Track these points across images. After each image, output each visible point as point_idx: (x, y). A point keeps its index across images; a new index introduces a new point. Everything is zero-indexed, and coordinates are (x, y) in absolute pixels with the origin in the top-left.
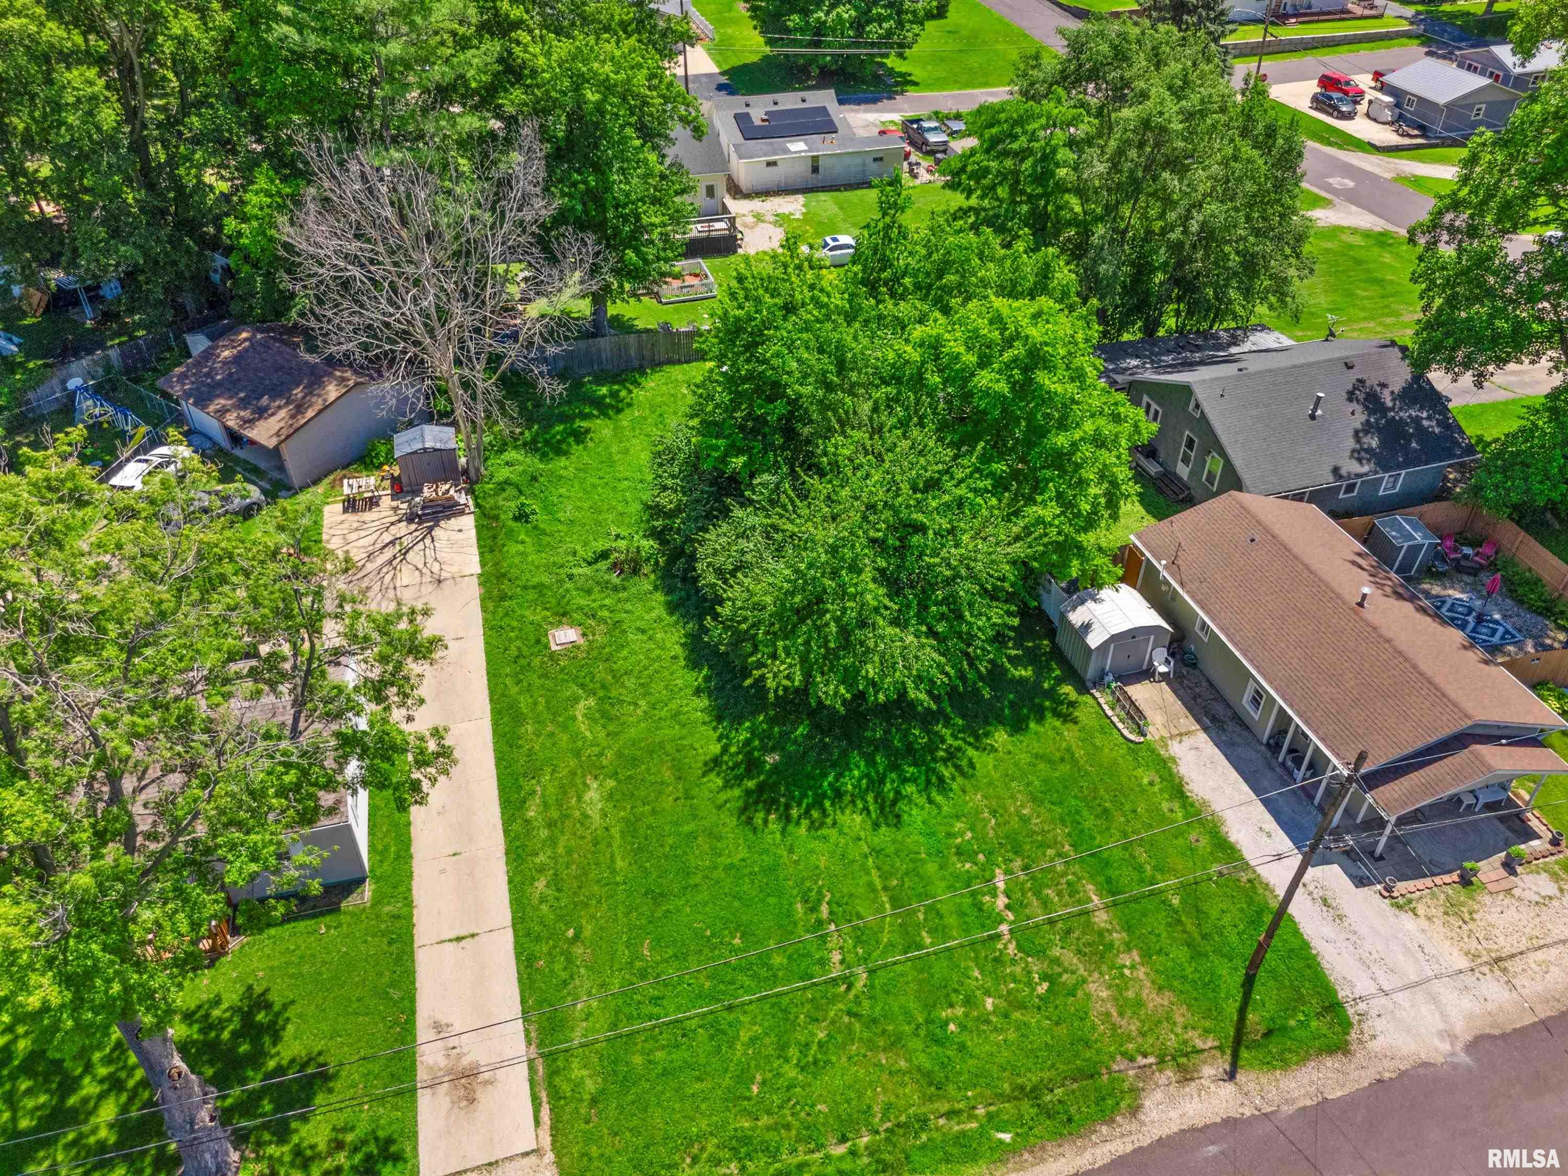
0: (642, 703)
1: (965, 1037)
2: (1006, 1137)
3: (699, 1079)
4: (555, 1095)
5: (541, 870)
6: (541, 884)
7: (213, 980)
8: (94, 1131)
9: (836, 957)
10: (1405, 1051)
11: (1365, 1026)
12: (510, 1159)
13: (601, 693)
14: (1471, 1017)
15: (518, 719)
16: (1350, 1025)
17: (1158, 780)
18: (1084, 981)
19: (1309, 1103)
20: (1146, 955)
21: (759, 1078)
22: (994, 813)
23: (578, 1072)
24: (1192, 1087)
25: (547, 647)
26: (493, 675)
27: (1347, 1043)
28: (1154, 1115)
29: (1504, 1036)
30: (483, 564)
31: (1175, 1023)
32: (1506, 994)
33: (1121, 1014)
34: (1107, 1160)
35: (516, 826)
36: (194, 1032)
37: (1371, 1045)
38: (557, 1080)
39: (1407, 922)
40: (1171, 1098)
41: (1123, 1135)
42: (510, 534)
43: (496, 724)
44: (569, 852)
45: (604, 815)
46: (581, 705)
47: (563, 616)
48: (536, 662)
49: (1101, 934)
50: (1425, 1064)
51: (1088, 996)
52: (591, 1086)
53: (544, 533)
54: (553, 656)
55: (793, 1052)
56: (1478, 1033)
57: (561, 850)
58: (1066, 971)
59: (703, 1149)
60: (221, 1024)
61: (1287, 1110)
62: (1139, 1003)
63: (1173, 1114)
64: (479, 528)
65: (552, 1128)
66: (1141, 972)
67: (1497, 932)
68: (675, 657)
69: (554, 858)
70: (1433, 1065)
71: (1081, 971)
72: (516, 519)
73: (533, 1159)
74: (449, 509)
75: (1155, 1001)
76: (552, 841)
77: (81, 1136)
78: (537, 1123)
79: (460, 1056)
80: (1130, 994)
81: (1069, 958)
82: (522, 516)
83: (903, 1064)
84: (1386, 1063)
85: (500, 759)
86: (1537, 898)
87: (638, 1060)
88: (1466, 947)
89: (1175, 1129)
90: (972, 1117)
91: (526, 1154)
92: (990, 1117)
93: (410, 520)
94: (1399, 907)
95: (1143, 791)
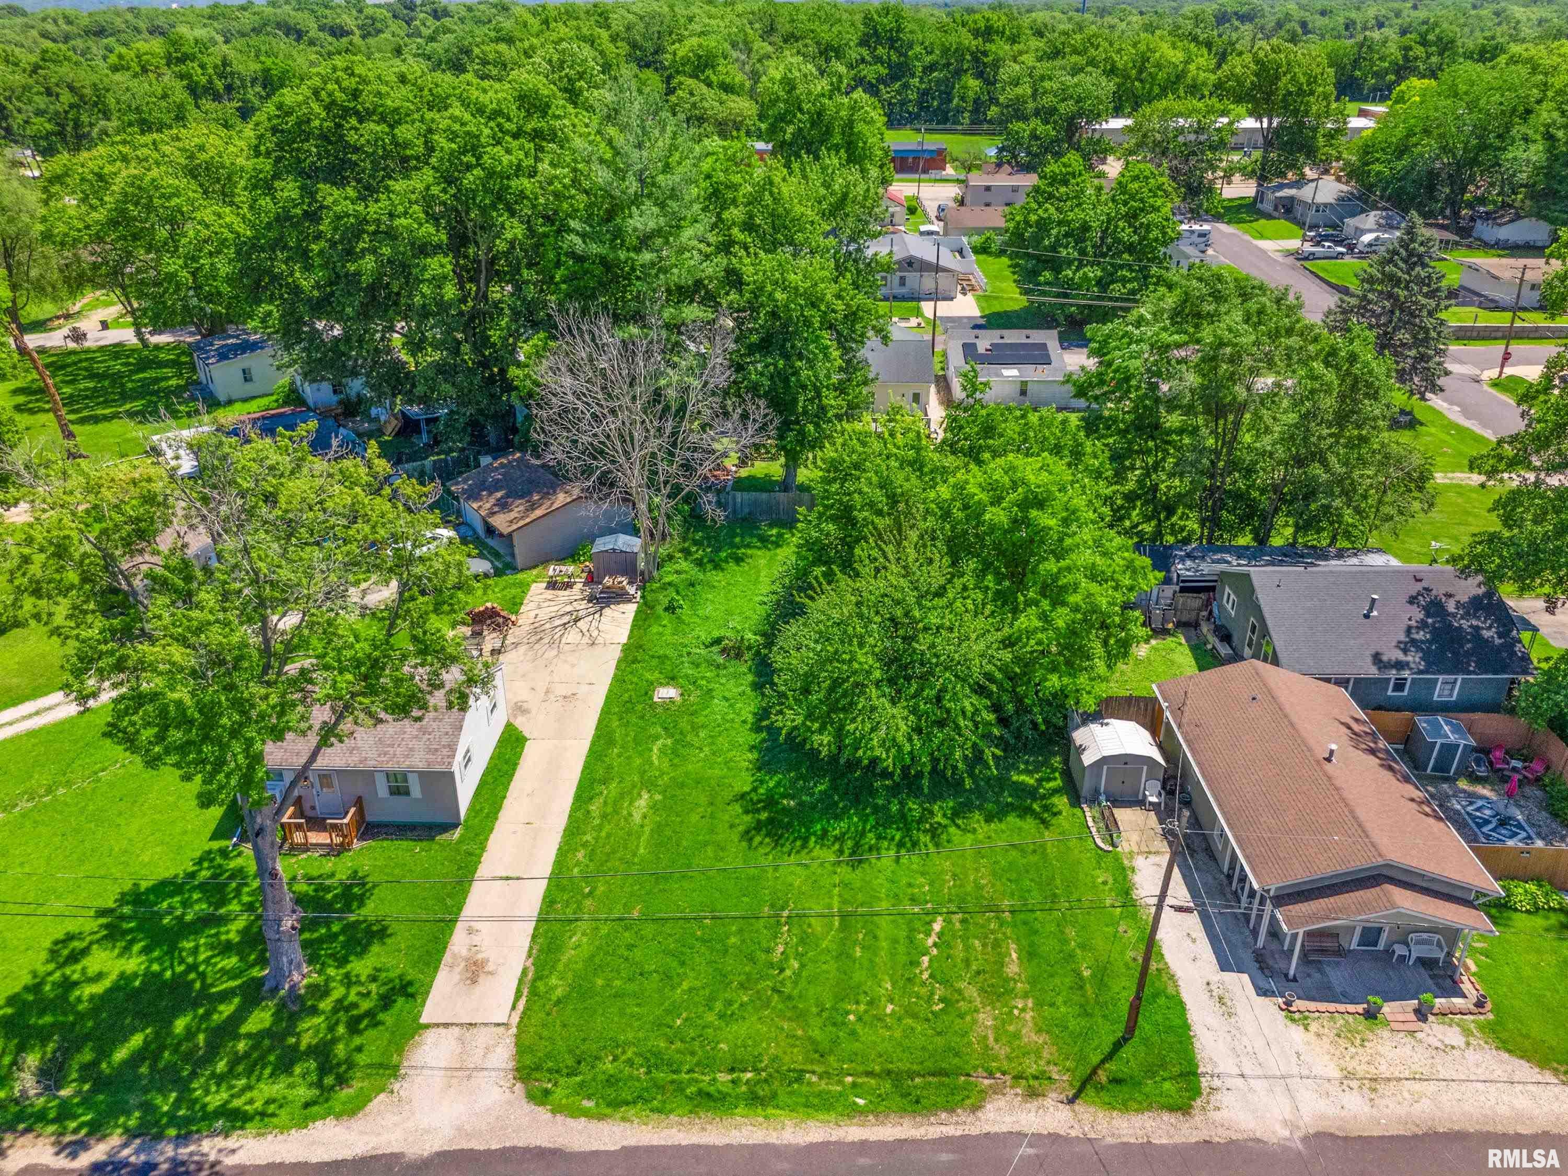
0: (706, 749)
1: (859, 1028)
2: (861, 1102)
3: (638, 1005)
4: (534, 992)
5: (585, 845)
6: (580, 855)
7: (335, 864)
8: (228, 932)
9: (781, 948)
10: (1243, 1126)
11: (1212, 1098)
12: (486, 1024)
13: (677, 737)
14: (1322, 1117)
15: (611, 742)
16: (1199, 1093)
17: (1111, 881)
18: (976, 1011)
19: (1132, 1141)
20: (1039, 1004)
21: (684, 1015)
22: (955, 876)
23: (554, 981)
24: (1033, 1105)
25: (651, 698)
26: (605, 712)
27: (1191, 1107)
28: (991, 1115)
29: (1346, 1139)
30: (629, 638)
31: (1040, 1058)
32: (1367, 1109)
33: (996, 1040)
34: (935, 1136)
35: (579, 814)
36: (310, 890)
37: (1213, 1115)
38: (539, 984)
39: (1296, 1033)
40: (1012, 1109)
41: (957, 1123)
42: (659, 618)
43: (593, 744)
44: (609, 836)
45: (645, 817)
46: (659, 743)
47: (672, 679)
48: (639, 707)
49: (1007, 980)
50: (1258, 1141)
51: (975, 1022)
52: (559, 992)
53: (683, 622)
54: (653, 706)
55: (718, 1006)
56: (1321, 1129)
57: (603, 834)
58: (964, 999)
59: (624, 1052)
60: (328, 889)
61: (1109, 1140)
62: (1017, 1035)
63: (1008, 1119)
64: (638, 612)
65: (524, 1013)
66: (1029, 1016)
67: (1383, 1061)
68: (744, 722)
69: (596, 839)
70: (1265, 1143)
71: (978, 1003)
72: (666, 609)
73: (501, 1029)
74: (619, 597)
75: (1029, 1036)
76: (600, 828)
77: (217, 935)
78: (514, 1008)
79: (477, 952)
80: (1011, 1028)
81: (972, 992)
82: (671, 608)
83: (800, 1033)
84: (1220, 1131)
85: (587, 767)
86: (1439, 1045)
87: (600, 982)
88: (1344, 1065)
89: (1005, 1129)
90: (840, 1082)
91: (499, 1025)
92: (854, 1085)
93: (590, 601)
94: (1293, 1020)
95: (1094, 886)
